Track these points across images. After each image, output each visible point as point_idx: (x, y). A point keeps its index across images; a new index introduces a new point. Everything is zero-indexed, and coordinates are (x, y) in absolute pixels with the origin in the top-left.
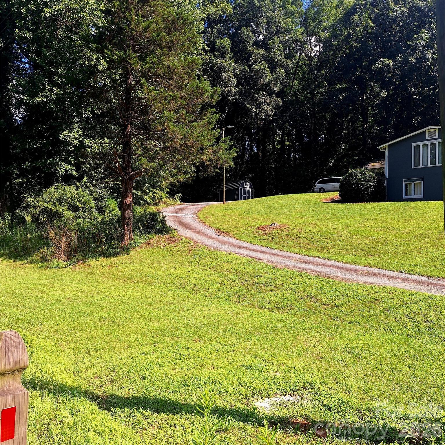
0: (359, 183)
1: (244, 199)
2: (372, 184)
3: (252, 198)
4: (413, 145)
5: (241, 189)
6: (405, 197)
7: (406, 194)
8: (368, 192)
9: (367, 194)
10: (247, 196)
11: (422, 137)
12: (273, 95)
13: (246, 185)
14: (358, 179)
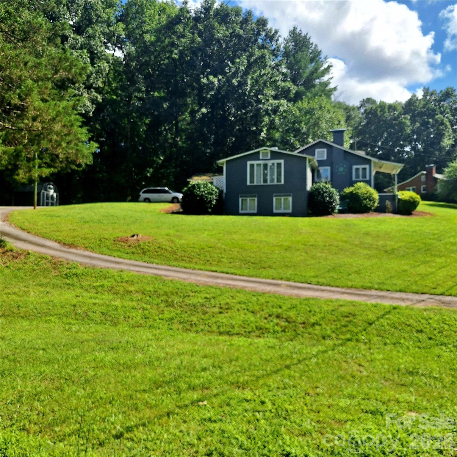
0: (202, 195)
1: (47, 204)
2: (215, 198)
3: (56, 205)
4: (249, 163)
5: (43, 193)
6: (241, 211)
7: (242, 209)
8: (211, 205)
9: (210, 207)
10: (50, 201)
11: (256, 156)
12: (92, 90)
13: (50, 188)
14: (202, 192)
